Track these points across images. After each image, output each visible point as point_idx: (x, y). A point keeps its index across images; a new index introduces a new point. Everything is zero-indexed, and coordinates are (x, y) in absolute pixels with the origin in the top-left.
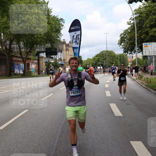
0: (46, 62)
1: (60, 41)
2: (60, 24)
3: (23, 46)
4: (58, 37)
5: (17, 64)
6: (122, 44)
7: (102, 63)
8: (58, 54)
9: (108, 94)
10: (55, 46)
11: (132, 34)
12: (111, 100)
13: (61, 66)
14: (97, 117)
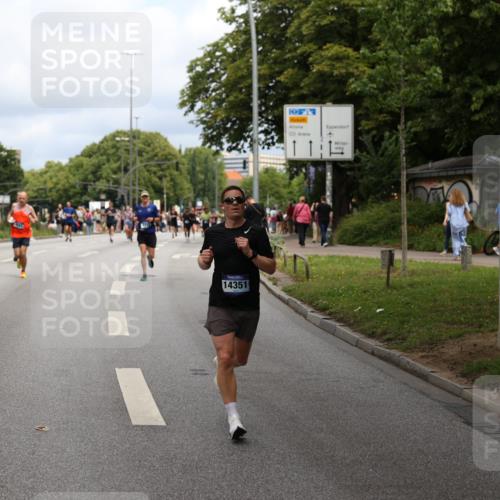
7: (111, 186)
11: (241, 63)
14: (46, 429)
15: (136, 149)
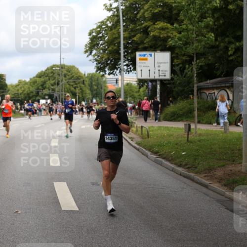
7: (51, 92)
11: (115, 31)
14: (20, 212)
15: (63, 73)
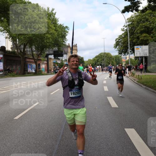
0: (54, 63)
1: (65, 45)
2: (65, 31)
3: (35, 50)
4: (64, 42)
5: (30, 65)
6: (118, 47)
7: (101, 63)
8: (64, 56)
9: (106, 89)
10: (61, 49)
11: (125, 38)
12: (109, 94)
13: (66, 66)
14: (96, 108)
15: (105, 56)
